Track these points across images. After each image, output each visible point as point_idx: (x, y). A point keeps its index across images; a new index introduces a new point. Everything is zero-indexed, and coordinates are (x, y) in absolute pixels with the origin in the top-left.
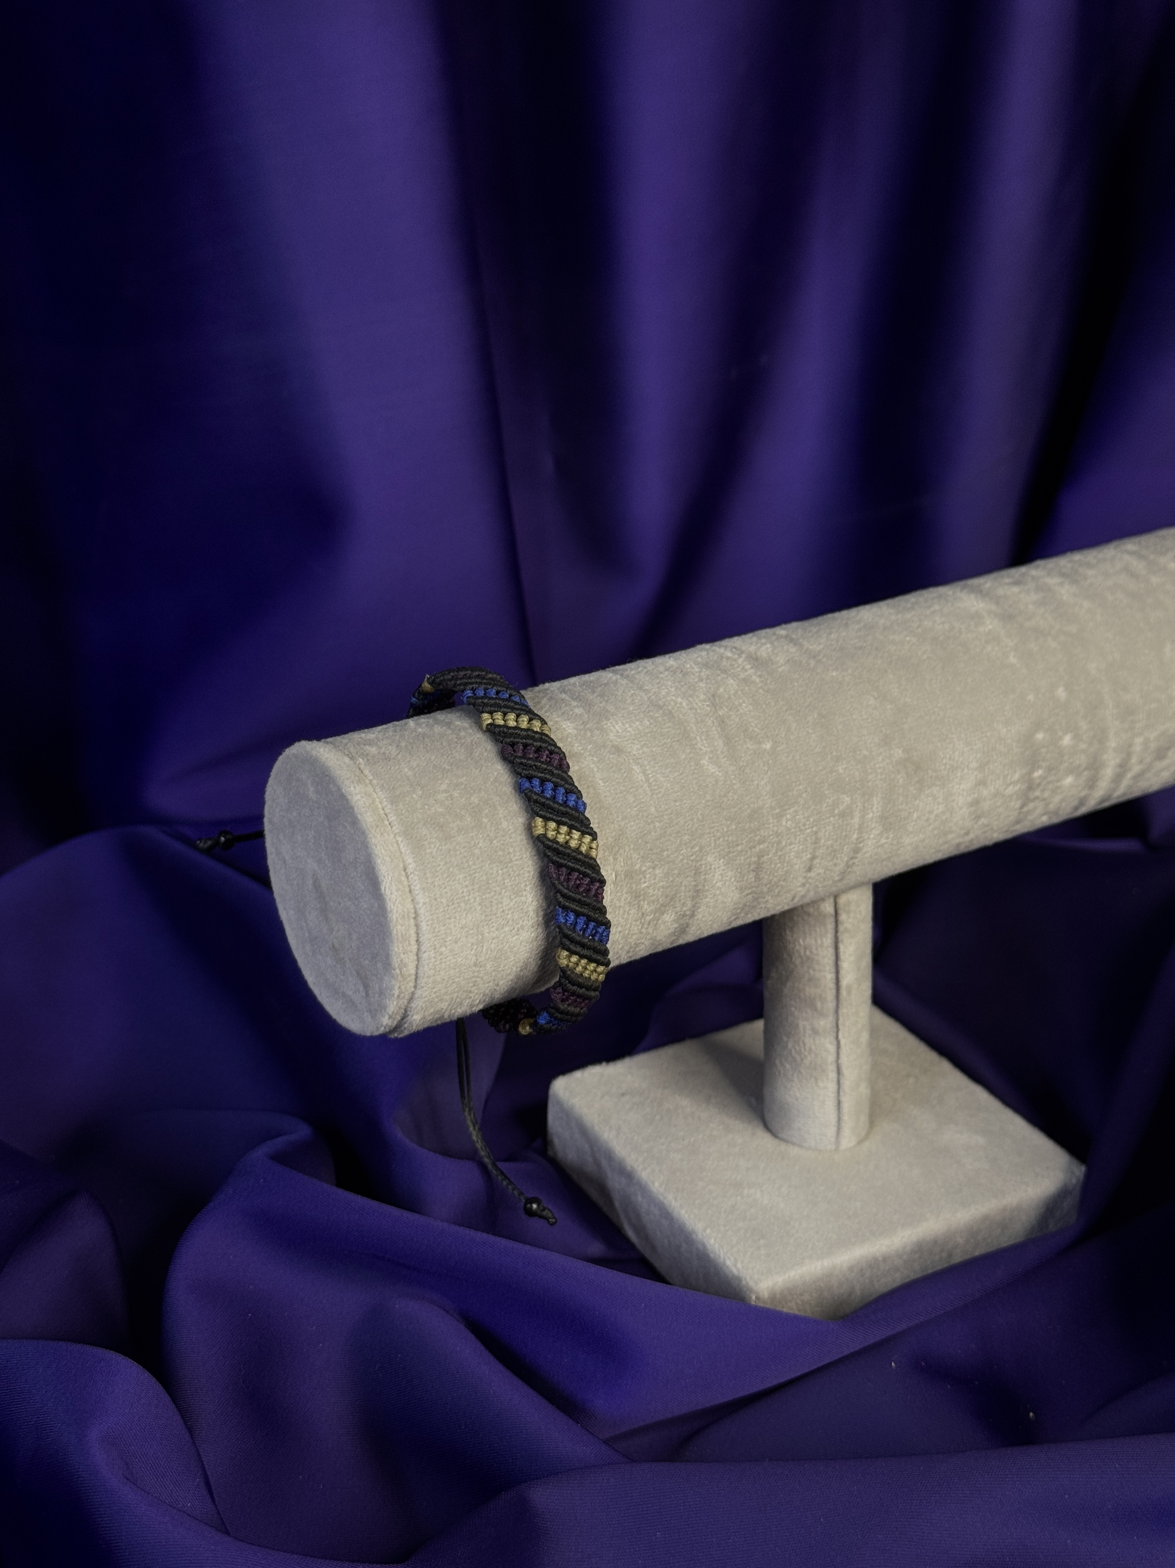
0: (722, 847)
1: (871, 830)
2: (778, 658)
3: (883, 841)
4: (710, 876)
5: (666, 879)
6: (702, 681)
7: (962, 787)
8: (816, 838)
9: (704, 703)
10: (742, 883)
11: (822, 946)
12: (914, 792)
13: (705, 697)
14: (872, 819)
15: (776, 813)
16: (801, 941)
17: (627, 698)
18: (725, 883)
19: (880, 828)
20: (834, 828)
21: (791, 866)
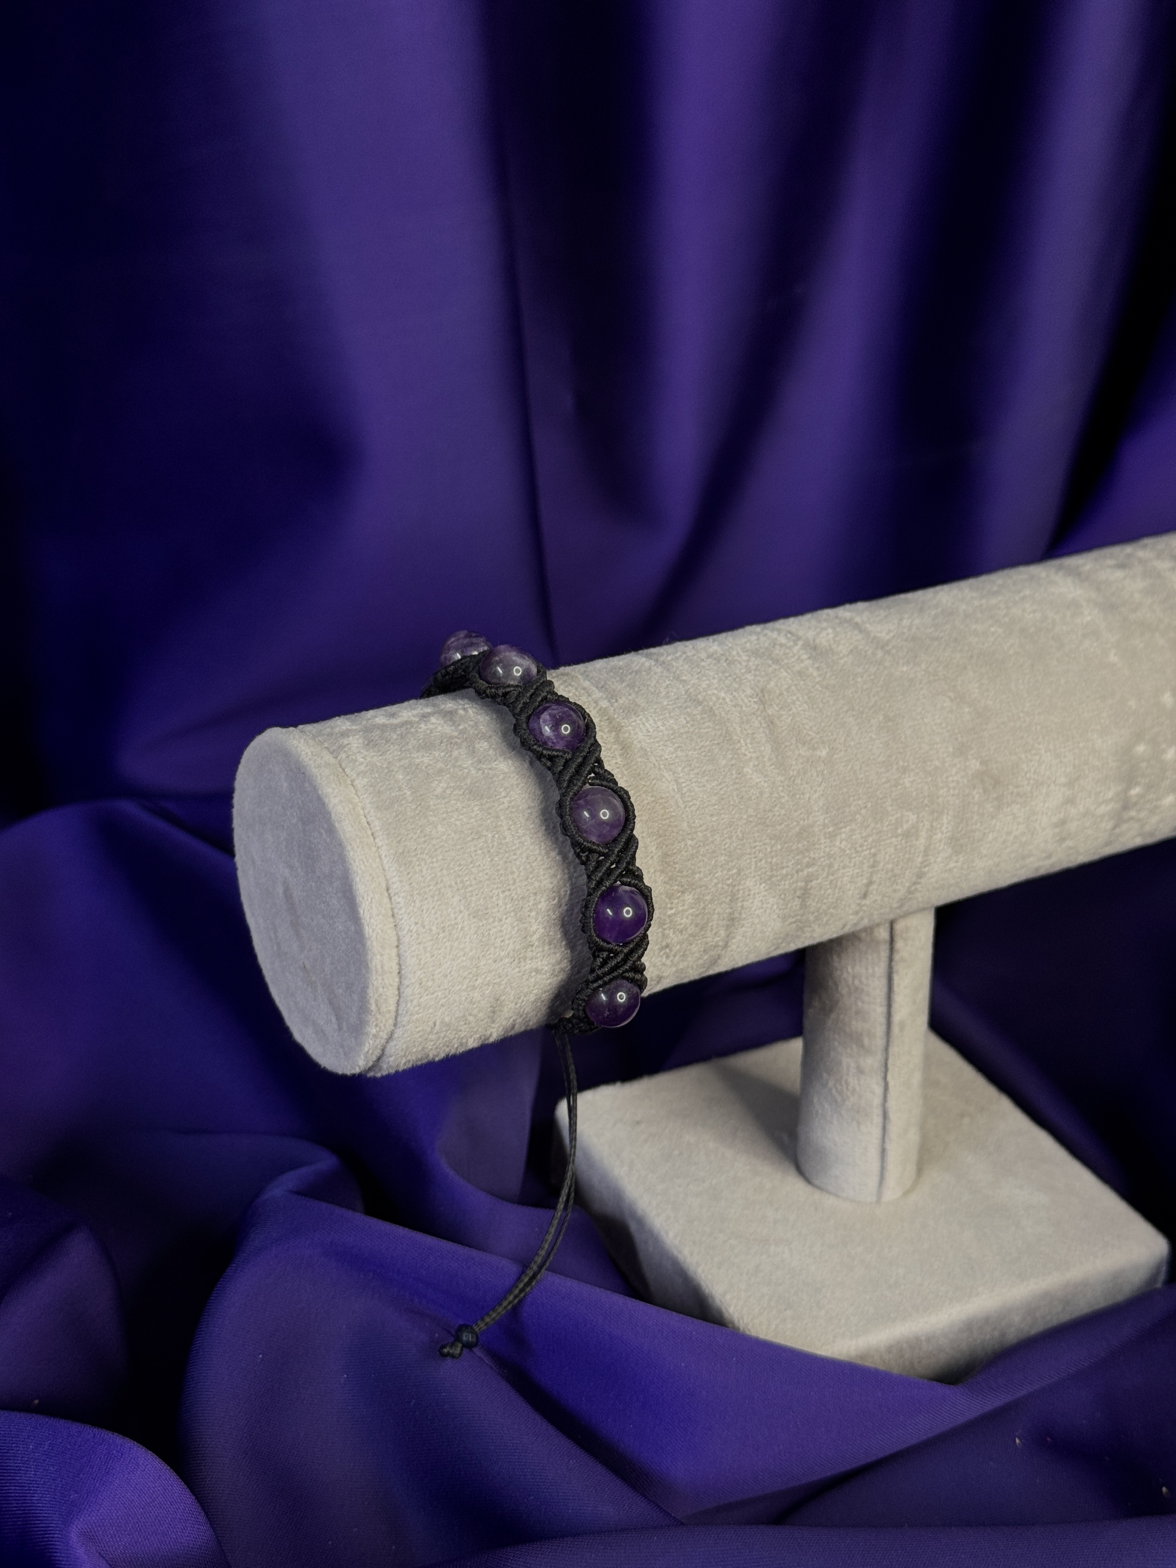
0: (764, 870)
1: (939, 853)
2: (841, 647)
3: (952, 865)
4: (748, 903)
5: (697, 906)
6: (750, 672)
7: (1047, 805)
8: (875, 861)
9: (750, 699)
10: (785, 911)
11: (873, 975)
12: (991, 810)
13: (753, 692)
14: (940, 841)
15: (829, 833)
16: (850, 970)
17: (662, 690)
18: (765, 911)
19: (950, 850)
20: (896, 850)
21: (843, 892)
